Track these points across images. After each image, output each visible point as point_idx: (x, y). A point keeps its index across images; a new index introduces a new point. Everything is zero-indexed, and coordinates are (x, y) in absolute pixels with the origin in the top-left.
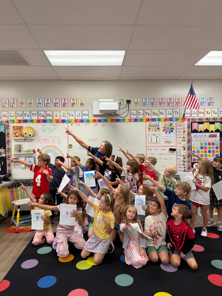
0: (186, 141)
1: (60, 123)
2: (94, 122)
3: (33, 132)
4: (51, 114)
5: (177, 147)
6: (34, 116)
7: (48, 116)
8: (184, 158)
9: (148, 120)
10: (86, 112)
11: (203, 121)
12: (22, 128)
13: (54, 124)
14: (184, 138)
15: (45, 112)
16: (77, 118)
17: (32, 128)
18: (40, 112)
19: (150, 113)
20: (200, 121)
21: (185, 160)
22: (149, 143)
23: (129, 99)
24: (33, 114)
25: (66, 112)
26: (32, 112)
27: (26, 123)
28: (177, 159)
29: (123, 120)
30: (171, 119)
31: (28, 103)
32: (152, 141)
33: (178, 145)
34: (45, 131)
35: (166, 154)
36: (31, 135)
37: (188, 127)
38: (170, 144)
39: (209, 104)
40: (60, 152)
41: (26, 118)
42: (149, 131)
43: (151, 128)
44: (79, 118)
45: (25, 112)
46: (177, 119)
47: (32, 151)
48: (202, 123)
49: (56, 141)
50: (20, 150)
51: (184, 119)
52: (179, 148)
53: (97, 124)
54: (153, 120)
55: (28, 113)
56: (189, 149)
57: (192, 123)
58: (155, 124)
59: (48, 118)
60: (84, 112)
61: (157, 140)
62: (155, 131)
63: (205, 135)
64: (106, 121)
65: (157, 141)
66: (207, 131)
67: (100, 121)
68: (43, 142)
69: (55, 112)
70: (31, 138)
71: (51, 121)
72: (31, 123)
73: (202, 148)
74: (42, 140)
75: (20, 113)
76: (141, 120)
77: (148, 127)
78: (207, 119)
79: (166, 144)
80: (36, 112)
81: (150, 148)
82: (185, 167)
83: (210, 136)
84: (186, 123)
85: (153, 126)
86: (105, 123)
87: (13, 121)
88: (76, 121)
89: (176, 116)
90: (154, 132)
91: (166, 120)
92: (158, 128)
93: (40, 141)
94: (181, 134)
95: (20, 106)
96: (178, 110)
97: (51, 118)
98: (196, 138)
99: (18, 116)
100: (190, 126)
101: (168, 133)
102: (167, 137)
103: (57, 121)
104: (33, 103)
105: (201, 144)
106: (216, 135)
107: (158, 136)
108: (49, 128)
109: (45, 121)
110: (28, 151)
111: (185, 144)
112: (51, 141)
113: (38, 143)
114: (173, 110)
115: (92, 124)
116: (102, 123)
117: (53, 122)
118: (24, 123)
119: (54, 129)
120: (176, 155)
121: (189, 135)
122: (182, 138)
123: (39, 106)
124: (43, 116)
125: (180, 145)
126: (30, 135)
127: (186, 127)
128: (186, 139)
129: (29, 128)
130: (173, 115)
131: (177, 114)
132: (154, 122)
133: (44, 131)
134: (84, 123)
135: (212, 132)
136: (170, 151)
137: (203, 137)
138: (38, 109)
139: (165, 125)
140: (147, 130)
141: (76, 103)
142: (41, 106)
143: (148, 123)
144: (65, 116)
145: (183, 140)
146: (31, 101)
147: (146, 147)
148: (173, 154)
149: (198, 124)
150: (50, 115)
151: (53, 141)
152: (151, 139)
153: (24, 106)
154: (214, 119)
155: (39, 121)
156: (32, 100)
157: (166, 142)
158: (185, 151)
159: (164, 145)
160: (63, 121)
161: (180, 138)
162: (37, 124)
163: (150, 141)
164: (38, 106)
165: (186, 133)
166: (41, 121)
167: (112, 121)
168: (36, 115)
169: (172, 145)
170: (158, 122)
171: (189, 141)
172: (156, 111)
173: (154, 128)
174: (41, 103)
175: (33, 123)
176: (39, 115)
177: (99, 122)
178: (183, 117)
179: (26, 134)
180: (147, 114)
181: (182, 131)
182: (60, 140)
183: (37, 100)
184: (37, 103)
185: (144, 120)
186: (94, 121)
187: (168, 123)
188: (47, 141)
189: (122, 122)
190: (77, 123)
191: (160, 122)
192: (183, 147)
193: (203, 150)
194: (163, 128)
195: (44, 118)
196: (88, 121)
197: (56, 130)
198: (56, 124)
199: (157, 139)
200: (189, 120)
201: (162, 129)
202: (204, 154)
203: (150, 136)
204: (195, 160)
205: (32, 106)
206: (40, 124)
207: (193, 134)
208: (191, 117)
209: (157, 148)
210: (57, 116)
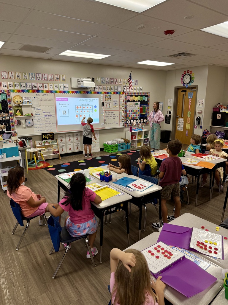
0: (124, 107)
1: (49, 93)
4: (42, 86)
5: (120, 111)
6: (29, 87)
7: (40, 87)
8: (123, 118)
9: (105, 93)
10: (66, 85)
13: (45, 94)
15: (37, 84)
16: (61, 89)
18: (33, 84)
19: (106, 88)
21: (123, 119)
22: (105, 108)
23: (93, 78)
25: (52, 84)
26: (27, 84)
27: (24, 92)
28: (120, 118)
29: (91, 93)
30: (117, 93)
31: (24, 76)
37: (125, 98)
39: (135, 84)
41: (23, 89)
44: (62, 89)
45: (21, 84)
46: (120, 93)
47: (31, 115)
48: (132, 96)
51: (123, 93)
53: (74, 95)
54: (108, 93)
55: (24, 84)
56: (125, 112)
57: (127, 95)
58: (109, 96)
59: (40, 89)
60: (65, 85)
62: (109, 100)
63: (133, 103)
64: (80, 92)
65: (110, 107)
66: (134, 101)
67: (76, 92)
69: (44, 85)
70: (29, 104)
71: (42, 91)
72: (27, 92)
75: (18, 84)
76: (101, 93)
77: (105, 98)
78: (134, 93)
80: (30, 84)
81: (106, 111)
82: (123, 123)
83: (135, 104)
84: (124, 95)
85: (107, 97)
86: (79, 94)
87: (13, 91)
88: (60, 92)
89: (119, 91)
90: (108, 101)
91: (114, 93)
92: (110, 99)
95: (17, 78)
96: (120, 87)
97: (42, 89)
98: (129, 105)
99: (16, 86)
100: (126, 98)
103: (47, 92)
104: (27, 76)
105: (131, 109)
106: (138, 103)
107: (110, 103)
109: (38, 91)
110: (27, 114)
111: (124, 109)
114: (118, 87)
115: (71, 94)
116: (77, 94)
118: (22, 93)
121: (125, 103)
122: (122, 105)
123: (33, 79)
124: (36, 87)
128: (124, 105)
130: (118, 90)
131: (120, 89)
132: (108, 94)
134: (65, 93)
135: (136, 101)
138: (32, 81)
141: (59, 78)
143: (105, 95)
144: (52, 88)
147: (104, 111)
149: (130, 96)
152: (107, 105)
153: (20, 78)
154: (138, 93)
155: (33, 91)
156: (27, 74)
160: (51, 92)
162: (32, 93)
163: (106, 107)
164: (32, 79)
165: (124, 102)
166: (35, 91)
167: (84, 92)
168: (31, 87)
170: (110, 94)
171: (126, 107)
172: (109, 87)
174: (34, 77)
175: (29, 93)
176: (33, 86)
180: (104, 89)
181: (122, 101)
183: (31, 75)
184: (30, 77)
185: (103, 93)
186: (73, 92)
187: (115, 95)
191: (111, 95)
192: (123, 111)
193: (132, 112)
195: (36, 89)
196: (68, 92)
198: (46, 94)
199: (110, 105)
200: (126, 93)
203: (106, 103)
204: (128, 118)
205: (27, 79)
206: (34, 93)
207: (128, 103)
208: (126, 92)
209: (109, 111)
210: (46, 87)
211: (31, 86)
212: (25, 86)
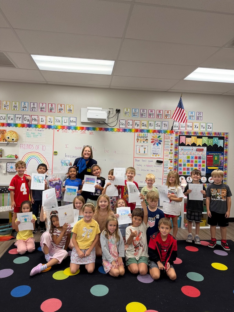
0: (174, 153)
1: (46, 129)
2: (82, 130)
3: (16, 136)
4: (37, 119)
5: (164, 159)
6: (18, 120)
9: (137, 131)
10: (74, 119)
11: (191, 135)
12: (5, 132)
13: (39, 130)
14: (171, 150)
15: (31, 116)
16: (64, 124)
17: (15, 133)
18: (25, 116)
19: (139, 124)
20: (188, 135)
22: (137, 153)
23: (118, 109)
24: (18, 118)
25: (52, 118)
26: (17, 116)
27: (9, 126)
28: (164, 171)
29: (112, 130)
30: (159, 132)
31: (13, 106)
32: (139, 152)
33: (165, 158)
34: (30, 136)
35: (153, 166)
36: (15, 139)
37: (176, 140)
38: (157, 156)
39: (198, 118)
40: (44, 159)
41: (9, 122)
42: (138, 142)
43: (139, 139)
44: (67, 124)
45: (9, 116)
46: (165, 132)
47: (14, 157)
48: (190, 137)
49: (40, 147)
50: (2, 154)
51: (172, 131)
52: (166, 160)
53: (84, 132)
54: (142, 131)
55: (12, 116)
56: (175, 162)
57: (180, 136)
58: (143, 135)
59: (34, 122)
60: (72, 119)
61: (145, 151)
62: (144, 142)
63: (192, 149)
64: (94, 129)
65: (145, 153)
66: (194, 145)
67: (88, 129)
68: (27, 147)
69: (40, 117)
70: (14, 143)
71: (36, 126)
72: (14, 127)
73: (188, 161)
74: (25, 145)
75: (4, 116)
76: (130, 130)
77: (136, 138)
78: (195, 133)
79: (153, 155)
80: (21, 116)
81: (138, 159)
83: (197, 150)
84: (174, 136)
85: (141, 137)
86: (93, 131)
88: (63, 127)
89: (164, 128)
90: (142, 144)
91: (154, 131)
92: (147, 139)
93: (24, 146)
94: (168, 146)
95: (4, 109)
96: (167, 123)
97: (36, 123)
98: (183, 152)
99: (1, 119)
100: (178, 139)
101: (156, 145)
102: (155, 149)
103: (43, 127)
104: (18, 106)
105: (188, 157)
106: (203, 149)
107: (146, 147)
108: (34, 133)
109: (29, 126)
110: (10, 156)
111: (172, 157)
112: (35, 147)
113: (21, 148)
114: (162, 122)
115: (79, 131)
116: (90, 131)
117: (38, 127)
119: (39, 135)
120: (162, 167)
121: (176, 148)
122: (170, 150)
123: (25, 110)
124: (28, 120)
125: (167, 157)
126: (13, 140)
127: (174, 139)
129: (12, 132)
130: (162, 128)
131: (165, 126)
132: (143, 133)
133: (28, 136)
134: (71, 130)
135: (199, 146)
136: (157, 163)
137: (190, 150)
138: (23, 113)
139: (153, 137)
140: (136, 141)
141: (63, 109)
142: (27, 110)
143: (136, 134)
144: (51, 121)
145: (170, 153)
146: (16, 104)
147: (134, 157)
148: (160, 166)
149: (186, 137)
150: (35, 120)
151: (37, 147)
152: (139, 150)
153: (8, 109)
154: (202, 133)
155: (23, 126)
156: (17, 103)
157: (154, 154)
158: (172, 164)
159: (152, 156)
160: (49, 127)
161: (168, 151)
162: (21, 128)
163: (138, 152)
164: (23, 109)
165: (174, 146)
166: (25, 125)
167: (101, 129)
169: (160, 157)
170: (146, 133)
171: (176, 154)
172: (145, 123)
173: (142, 139)
174: (27, 107)
175: (17, 127)
176: (24, 119)
177: (87, 130)
178: (172, 130)
180: (137, 125)
181: (170, 143)
182: (44, 147)
183: (23, 104)
184: (22, 106)
185: (133, 131)
186: (82, 128)
187: (157, 135)
188: (31, 146)
189: (110, 131)
190: (64, 130)
191: (149, 134)
192: (170, 159)
193: (190, 163)
194: (152, 139)
195: (28, 123)
196: (75, 128)
197: (41, 136)
198: (41, 129)
199: (145, 150)
200: (177, 133)
201: (150, 141)
202: (190, 167)
203: (138, 147)
204: (181, 173)
205: (17, 109)
206: (24, 128)
207: (180, 148)
208: (179, 131)
209: (144, 159)
210: (43, 121)
211: (21, 118)
212: (13, 118)
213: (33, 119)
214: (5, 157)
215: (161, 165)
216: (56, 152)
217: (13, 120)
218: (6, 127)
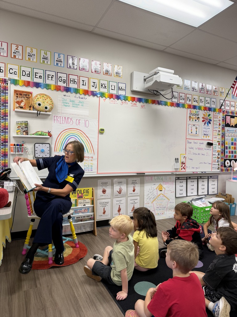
0: (221, 135)
1: (89, 96)
2: (133, 102)
3: (51, 103)
4: (76, 81)
5: (213, 141)
6: (50, 79)
7: (72, 82)
8: (219, 155)
9: (190, 106)
10: (122, 86)
11: (234, 115)
12: (30, 95)
13: (81, 96)
14: (219, 131)
16: (112, 92)
18: (59, 75)
19: (191, 99)
20: (232, 115)
21: (219, 156)
22: (189, 134)
24: (49, 76)
25: (96, 81)
26: (48, 73)
27: (37, 87)
28: (213, 155)
29: (165, 104)
30: (210, 109)
31: (42, 57)
32: (192, 133)
33: (214, 140)
34: (67, 104)
35: (204, 149)
36: (49, 107)
38: (208, 138)
40: (87, 138)
41: (37, 80)
42: (190, 120)
43: (192, 116)
44: (114, 92)
45: (35, 71)
46: (214, 110)
47: (47, 134)
48: (233, 117)
49: (82, 122)
50: (27, 130)
51: (220, 111)
52: (215, 142)
53: (135, 104)
54: (195, 107)
55: (41, 73)
56: (222, 144)
57: (226, 115)
58: (195, 112)
59: (72, 86)
60: (120, 85)
61: (196, 132)
62: (196, 120)
63: (235, 130)
64: (147, 101)
65: (196, 133)
66: (236, 126)
67: (140, 100)
68: (64, 121)
69: (82, 79)
70: (46, 113)
71: (76, 91)
72: (45, 89)
73: (232, 144)
74: (61, 118)
75: (28, 70)
76: (183, 106)
77: (189, 116)
79: (204, 137)
80: (54, 74)
81: (190, 141)
82: (218, 165)
84: (221, 115)
85: (194, 115)
86: (145, 104)
87: (15, 82)
89: (213, 106)
90: (194, 123)
91: (205, 109)
92: (198, 118)
93: (59, 119)
94: (217, 126)
95: (27, 59)
96: (214, 100)
97: (75, 86)
98: (228, 133)
99: (24, 74)
100: (224, 119)
101: (206, 125)
102: (206, 129)
103: (86, 92)
104: (49, 58)
105: (232, 140)
107: (198, 126)
108: (73, 101)
109: (67, 90)
110: (40, 133)
111: (219, 138)
112: (74, 121)
113: (56, 121)
114: (211, 99)
115: (130, 103)
116: (141, 104)
118: (35, 88)
119: (81, 104)
120: (212, 150)
121: (223, 128)
122: (218, 131)
123: (59, 65)
124: (64, 81)
125: (216, 139)
126: (46, 108)
127: (221, 119)
128: (220, 133)
129: (45, 96)
130: (211, 105)
131: (214, 103)
132: (195, 110)
133: (66, 105)
134: (120, 100)
136: (207, 146)
137: (233, 132)
138: (57, 69)
139: (204, 115)
140: (188, 119)
142: (62, 65)
143: (189, 110)
144: (95, 86)
145: (218, 134)
146: (46, 54)
147: (186, 139)
148: (210, 149)
149: (231, 118)
150: (74, 82)
151: (77, 121)
152: (192, 129)
153: (35, 60)
155: (58, 88)
156: (49, 54)
157: (205, 135)
158: (220, 146)
159: (203, 138)
160: (94, 94)
161: (216, 132)
162: (55, 92)
163: (190, 132)
164: (57, 64)
165: (221, 127)
166: (62, 89)
167: (154, 102)
168: (54, 79)
169: (210, 138)
170: (198, 110)
171: (223, 136)
172: (196, 98)
173: (194, 117)
174: (62, 60)
175: (49, 90)
176: (58, 79)
177: (138, 102)
178: (220, 108)
179: (39, 105)
180: (189, 100)
181: (218, 124)
182: (87, 122)
183: (56, 56)
184: (56, 59)
185: (186, 106)
186: (133, 99)
187: (207, 113)
188: (69, 120)
190: (112, 99)
191: (200, 111)
192: (218, 141)
193: (233, 146)
194: (203, 118)
195: (65, 85)
196: (126, 98)
197: (82, 105)
198: (83, 96)
199: (196, 130)
200: (223, 112)
201: (201, 119)
202: (234, 150)
203: (190, 126)
204: (227, 156)
205: (47, 62)
206: (59, 92)
207: (226, 128)
208: (225, 110)
209: (196, 141)
210: (84, 84)
211: (54, 77)
212: (42, 75)
213: (72, 80)
214: (33, 134)
215: (210, 147)
216: (102, 130)
217: (42, 78)
218: (32, 87)
